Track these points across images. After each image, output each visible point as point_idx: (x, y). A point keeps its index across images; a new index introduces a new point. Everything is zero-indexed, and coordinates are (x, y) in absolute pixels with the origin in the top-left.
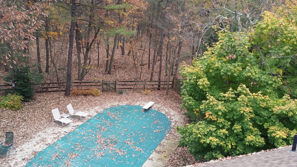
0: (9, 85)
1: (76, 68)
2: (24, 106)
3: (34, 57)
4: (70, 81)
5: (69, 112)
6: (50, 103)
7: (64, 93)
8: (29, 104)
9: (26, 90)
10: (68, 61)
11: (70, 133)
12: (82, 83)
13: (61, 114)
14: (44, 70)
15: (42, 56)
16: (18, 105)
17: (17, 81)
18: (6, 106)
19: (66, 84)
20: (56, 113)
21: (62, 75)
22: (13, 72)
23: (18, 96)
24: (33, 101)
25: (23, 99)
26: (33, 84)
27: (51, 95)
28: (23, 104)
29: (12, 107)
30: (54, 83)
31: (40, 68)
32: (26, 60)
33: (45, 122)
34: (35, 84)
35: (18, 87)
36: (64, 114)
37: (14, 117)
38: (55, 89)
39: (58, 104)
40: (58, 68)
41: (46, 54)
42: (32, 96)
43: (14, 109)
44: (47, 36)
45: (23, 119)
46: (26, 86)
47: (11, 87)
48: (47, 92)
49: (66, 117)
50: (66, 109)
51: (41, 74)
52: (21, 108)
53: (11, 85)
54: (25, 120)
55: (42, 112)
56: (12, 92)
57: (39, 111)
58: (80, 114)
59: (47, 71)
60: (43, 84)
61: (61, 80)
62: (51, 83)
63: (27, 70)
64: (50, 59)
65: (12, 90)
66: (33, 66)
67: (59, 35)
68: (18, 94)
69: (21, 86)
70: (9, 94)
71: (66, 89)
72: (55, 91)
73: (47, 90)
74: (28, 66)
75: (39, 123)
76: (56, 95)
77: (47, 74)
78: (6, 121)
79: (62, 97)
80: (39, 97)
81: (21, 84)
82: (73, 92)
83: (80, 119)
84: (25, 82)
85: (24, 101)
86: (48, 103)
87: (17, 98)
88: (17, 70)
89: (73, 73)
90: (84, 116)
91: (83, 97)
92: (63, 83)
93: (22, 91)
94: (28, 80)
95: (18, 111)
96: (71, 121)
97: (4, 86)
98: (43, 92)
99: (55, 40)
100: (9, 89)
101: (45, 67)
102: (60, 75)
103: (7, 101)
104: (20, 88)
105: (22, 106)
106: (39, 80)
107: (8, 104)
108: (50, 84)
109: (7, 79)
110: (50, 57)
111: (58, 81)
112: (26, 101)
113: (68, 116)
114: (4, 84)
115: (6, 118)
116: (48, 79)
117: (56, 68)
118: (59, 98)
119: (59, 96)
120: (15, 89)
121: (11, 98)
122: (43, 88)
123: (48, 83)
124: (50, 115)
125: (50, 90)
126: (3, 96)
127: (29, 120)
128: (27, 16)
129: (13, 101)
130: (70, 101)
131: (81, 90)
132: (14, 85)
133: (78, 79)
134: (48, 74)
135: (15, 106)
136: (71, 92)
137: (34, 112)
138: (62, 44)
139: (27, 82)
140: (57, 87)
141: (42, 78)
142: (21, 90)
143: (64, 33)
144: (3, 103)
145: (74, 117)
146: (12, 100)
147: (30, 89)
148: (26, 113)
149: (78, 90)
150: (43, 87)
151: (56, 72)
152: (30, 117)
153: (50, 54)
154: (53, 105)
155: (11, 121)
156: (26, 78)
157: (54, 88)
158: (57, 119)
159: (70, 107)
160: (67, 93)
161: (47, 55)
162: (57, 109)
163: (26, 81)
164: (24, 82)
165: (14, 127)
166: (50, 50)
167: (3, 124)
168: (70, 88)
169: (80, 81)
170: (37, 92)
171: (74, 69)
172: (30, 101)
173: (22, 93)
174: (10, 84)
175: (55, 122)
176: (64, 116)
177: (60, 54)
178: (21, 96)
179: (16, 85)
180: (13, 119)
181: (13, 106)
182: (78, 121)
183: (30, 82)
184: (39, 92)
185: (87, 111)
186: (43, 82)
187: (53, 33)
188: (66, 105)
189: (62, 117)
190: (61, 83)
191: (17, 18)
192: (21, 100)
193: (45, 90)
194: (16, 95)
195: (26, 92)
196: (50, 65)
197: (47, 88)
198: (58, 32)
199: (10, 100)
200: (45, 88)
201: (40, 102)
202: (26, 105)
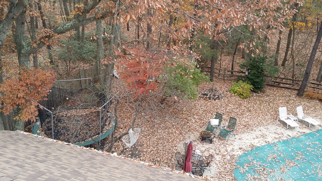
0: (242, 72)
1: (317, 67)
2: (252, 96)
3: (273, 47)
4: (306, 81)
5: (297, 115)
6: (279, 100)
7: (296, 92)
8: (257, 96)
9: (257, 80)
10: (311, 57)
11: (294, 138)
12: (320, 85)
13: (288, 114)
14: (280, 63)
15: (282, 48)
16: (246, 94)
17: (251, 70)
18: (235, 92)
19: (301, 82)
20: (283, 113)
21: (300, 72)
22: (249, 60)
23: (248, 85)
24: (262, 93)
25: (252, 89)
26: (266, 76)
27: (281, 92)
28: (252, 94)
29: (240, 95)
30: (288, 79)
31: (276, 60)
32: (264, 50)
33: (269, 117)
34: (268, 77)
35: (251, 76)
36: (291, 115)
37: (240, 104)
38: (287, 86)
39: (287, 103)
40: (296, 63)
41: (286, 46)
42: (262, 88)
43: (242, 97)
44: (293, 26)
45: (248, 109)
46: (258, 77)
47: (243, 75)
48: (278, 87)
49: (293, 119)
50: (296, 111)
51: (276, 67)
52: (248, 97)
53: (245, 73)
54: (250, 111)
55: (269, 107)
56: (244, 79)
57: (265, 105)
58: (310, 120)
59: (283, 65)
60: (276, 78)
61: (296, 77)
62: (285, 79)
63: (263, 60)
64: (290, 52)
65: (244, 77)
66: (270, 57)
67: (307, 26)
68: (249, 82)
69: (254, 76)
70: (241, 81)
71: (300, 88)
72: (287, 88)
73: (279, 85)
74: (266, 57)
75: (262, 117)
76: (287, 92)
77: (282, 68)
78: (232, 107)
79: (294, 96)
80: (268, 90)
81: (254, 74)
82: (307, 93)
83: (308, 126)
84: (259, 72)
85: (253, 91)
86: (277, 99)
87: (247, 87)
88: (254, 59)
89: (312, 72)
90: (314, 124)
91: (317, 102)
92: (299, 81)
93: (254, 81)
94: (262, 70)
95: (245, 99)
96: (298, 125)
97: (238, 72)
98: (275, 86)
99: (300, 31)
100: (241, 76)
101: (282, 60)
102: (297, 72)
103: (237, 88)
104: (253, 77)
105: (250, 96)
106: (273, 72)
107: (238, 90)
108: (283, 79)
109: (243, 66)
110: (290, 49)
111: (293, 78)
112: (255, 92)
113: (295, 119)
114: (238, 71)
115: (233, 104)
116: (282, 74)
117: (294, 63)
118: (290, 96)
119: (290, 94)
120: (248, 77)
121: (242, 85)
122: (275, 82)
123: (282, 78)
124: (276, 112)
125: (282, 85)
126: (235, 82)
127: (254, 111)
129: (243, 89)
130: (302, 103)
131: (317, 93)
132: (247, 74)
133: (317, 80)
134: (284, 68)
135: (243, 94)
136: (305, 93)
137: (260, 104)
138: (307, 37)
139: (261, 73)
140: (290, 84)
141: (277, 71)
142: (253, 79)
143: (313, 24)
144: (233, 89)
145: (301, 122)
146: (242, 87)
147: (262, 81)
148: (253, 104)
149: (314, 92)
150: (275, 81)
151: (294, 67)
152: (255, 108)
153: (291, 46)
154: (281, 103)
155: (237, 108)
156: (261, 68)
157: (287, 84)
158: (282, 119)
159: (299, 109)
160: (300, 93)
161: (288, 47)
162: (285, 108)
163: (260, 71)
164: (257, 72)
165: (238, 114)
166: (293, 41)
167: (229, 108)
168: (304, 88)
169: (318, 83)
170: (267, 85)
171: (315, 67)
172: (259, 92)
173: (254, 83)
174: (244, 72)
175: (280, 121)
176: (292, 117)
177: (302, 48)
178: (252, 86)
179: (249, 73)
180: (239, 106)
181: (242, 94)
182: (305, 128)
183: (263, 73)
184: (270, 85)
185: (318, 120)
186: (276, 76)
187: (301, 23)
188: (296, 107)
189: (288, 118)
190: (296, 81)
192: (250, 89)
193: (276, 85)
194: (247, 83)
195: (257, 82)
196: (288, 59)
197: (279, 83)
198: (306, 23)
199: (240, 87)
200: (277, 82)
201: (269, 96)
202: (254, 95)
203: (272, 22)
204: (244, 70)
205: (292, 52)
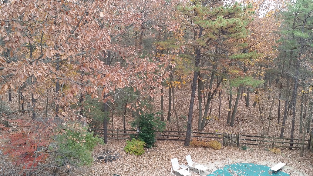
0: (134, 130)
1: (196, 118)
2: (146, 152)
3: (158, 104)
4: (190, 131)
5: (187, 164)
6: (170, 152)
7: (183, 142)
8: (150, 151)
9: (148, 136)
10: (190, 110)
12: (202, 133)
13: (180, 164)
14: (166, 117)
15: (165, 104)
16: (141, 151)
17: (142, 127)
18: (130, 151)
19: (186, 133)
20: (175, 163)
21: (183, 124)
22: (139, 118)
23: (141, 142)
24: (154, 148)
25: (145, 145)
26: (155, 131)
27: (171, 144)
28: (145, 150)
29: (135, 152)
30: (174, 132)
31: (162, 116)
32: (150, 107)
33: (164, 171)
34: (157, 131)
35: (142, 133)
36: (183, 165)
37: (136, 162)
38: (175, 138)
39: (177, 154)
40: (179, 117)
41: (168, 103)
42: (154, 143)
43: (137, 154)
44: (171, 85)
45: (144, 165)
46: (149, 133)
47: (135, 133)
48: (168, 140)
49: (184, 168)
50: (185, 160)
51: (163, 121)
52: (143, 153)
53: (136, 131)
54: (146, 167)
55: (162, 160)
56: (136, 137)
57: (159, 158)
58: (199, 167)
59: (168, 119)
60: (164, 132)
61: (181, 128)
62: (172, 132)
63: (151, 117)
64: (172, 107)
65: (136, 135)
66: (156, 113)
67: (182, 84)
68: (141, 139)
69: (145, 132)
70: (134, 139)
71: (186, 138)
72: (175, 140)
73: (168, 138)
74: (153, 114)
75: (158, 171)
76: (176, 144)
77: (168, 122)
78: (129, 166)
79: (182, 146)
80: (160, 144)
81: (145, 130)
82: (193, 142)
83: (199, 173)
84: (149, 129)
85: (146, 147)
86: (168, 151)
87: (141, 144)
88: (143, 117)
89: (193, 123)
90: (203, 170)
91: (202, 149)
92: (184, 132)
93: (145, 137)
94: (151, 127)
95: (140, 156)
96: (190, 174)
97: (130, 131)
98: (164, 140)
99: (178, 89)
100: (133, 134)
101: (167, 115)
102: (181, 124)
103: (132, 146)
104: (144, 134)
105: (144, 152)
106: (161, 127)
107: (132, 149)
108: (170, 132)
109: (134, 124)
110: (172, 105)
111: (178, 130)
112: (148, 148)
113: (187, 168)
114: (130, 129)
115: (129, 163)
116: (169, 127)
117: (177, 117)
118: (179, 147)
119: (178, 145)
120: (140, 135)
121: (135, 143)
122: (164, 136)
123: (169, 132)
124: (169, 164)
125: (170, 138)
126: (129, 141)
127: (150, 167)
128: (157, 67)
129: (137, 146)
130: (189, 152)
131: (201, 141)
132: (138, 131)
133: (198, 130)
134: (170, 122)
135: (138, 152)
136: (190, 142)
137: (154, 159)
138: (184, 93)
139: (151, 129)
140: (177, 136)
141: (164, 125)
142: (144, 136)
143: (187, 82)
144: (128, 148)
145: (192, 169)
146: (136, 145)
147: (152, 136)
148: (147, 159)
149: (198, 141)
150: (164, 134)
151: (177, 120)
152: (150, 164)
153: (172, 102)
154: (172, 154)
155: (134, 166)
156: (150, 125)
157: (174, 136)
158: (176, 170)
159: (188, 158)
160: (187, 143)
161: (170, 103)
162: (176, 159)
163: (149, 127)
164: (147, 128)
165: (135, 173)
166: (173, 98)
167: (126, 168)
168: (189, 138)
169: (200, 132)
170: (158, 139)
171: (195, 118)
172: (152, 147)
173: (146, 140)
174: (135, 129)
175: (174, 172)
176: (183, 167)
177: (182, 103)
178: (144, 142)
179: (140, 131)
180: (135, 164)
181: (136, 151)
182: (196, 175)
183: (153, 129)
184: (160, 139)
185: (206, 165)
186: (164, 130)
187: (177, 82)
188: (185, 156)
189: (180, 168)
190: (181, 132)
191: (149, 69)
192: (143, 146)
193: (166, 138)
194: (140, 140)
195: (149, 138)
196: (171, 114)
197: (168, 136)
198: (182, 82)
199: (134, 145)
200: (166, 136)
201: (161, 150)
202: (148, 151)
203: (152, 83)
204: (136, 128)
205: (174, 107)
